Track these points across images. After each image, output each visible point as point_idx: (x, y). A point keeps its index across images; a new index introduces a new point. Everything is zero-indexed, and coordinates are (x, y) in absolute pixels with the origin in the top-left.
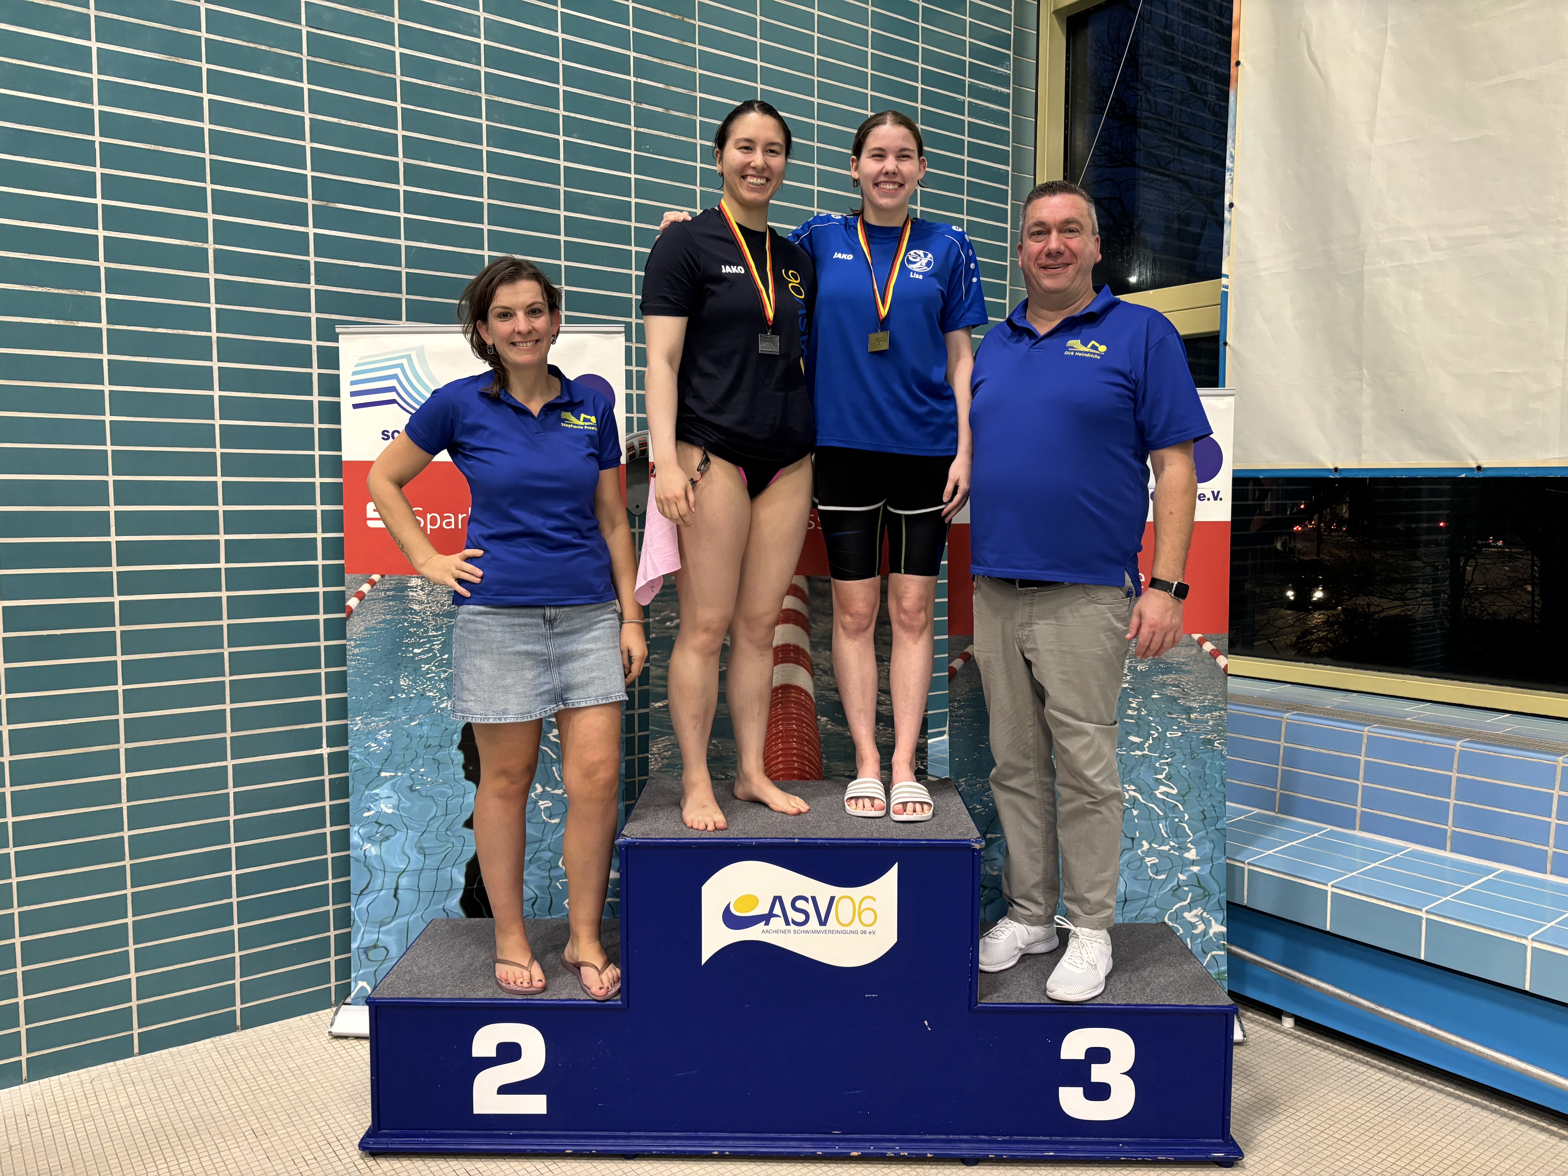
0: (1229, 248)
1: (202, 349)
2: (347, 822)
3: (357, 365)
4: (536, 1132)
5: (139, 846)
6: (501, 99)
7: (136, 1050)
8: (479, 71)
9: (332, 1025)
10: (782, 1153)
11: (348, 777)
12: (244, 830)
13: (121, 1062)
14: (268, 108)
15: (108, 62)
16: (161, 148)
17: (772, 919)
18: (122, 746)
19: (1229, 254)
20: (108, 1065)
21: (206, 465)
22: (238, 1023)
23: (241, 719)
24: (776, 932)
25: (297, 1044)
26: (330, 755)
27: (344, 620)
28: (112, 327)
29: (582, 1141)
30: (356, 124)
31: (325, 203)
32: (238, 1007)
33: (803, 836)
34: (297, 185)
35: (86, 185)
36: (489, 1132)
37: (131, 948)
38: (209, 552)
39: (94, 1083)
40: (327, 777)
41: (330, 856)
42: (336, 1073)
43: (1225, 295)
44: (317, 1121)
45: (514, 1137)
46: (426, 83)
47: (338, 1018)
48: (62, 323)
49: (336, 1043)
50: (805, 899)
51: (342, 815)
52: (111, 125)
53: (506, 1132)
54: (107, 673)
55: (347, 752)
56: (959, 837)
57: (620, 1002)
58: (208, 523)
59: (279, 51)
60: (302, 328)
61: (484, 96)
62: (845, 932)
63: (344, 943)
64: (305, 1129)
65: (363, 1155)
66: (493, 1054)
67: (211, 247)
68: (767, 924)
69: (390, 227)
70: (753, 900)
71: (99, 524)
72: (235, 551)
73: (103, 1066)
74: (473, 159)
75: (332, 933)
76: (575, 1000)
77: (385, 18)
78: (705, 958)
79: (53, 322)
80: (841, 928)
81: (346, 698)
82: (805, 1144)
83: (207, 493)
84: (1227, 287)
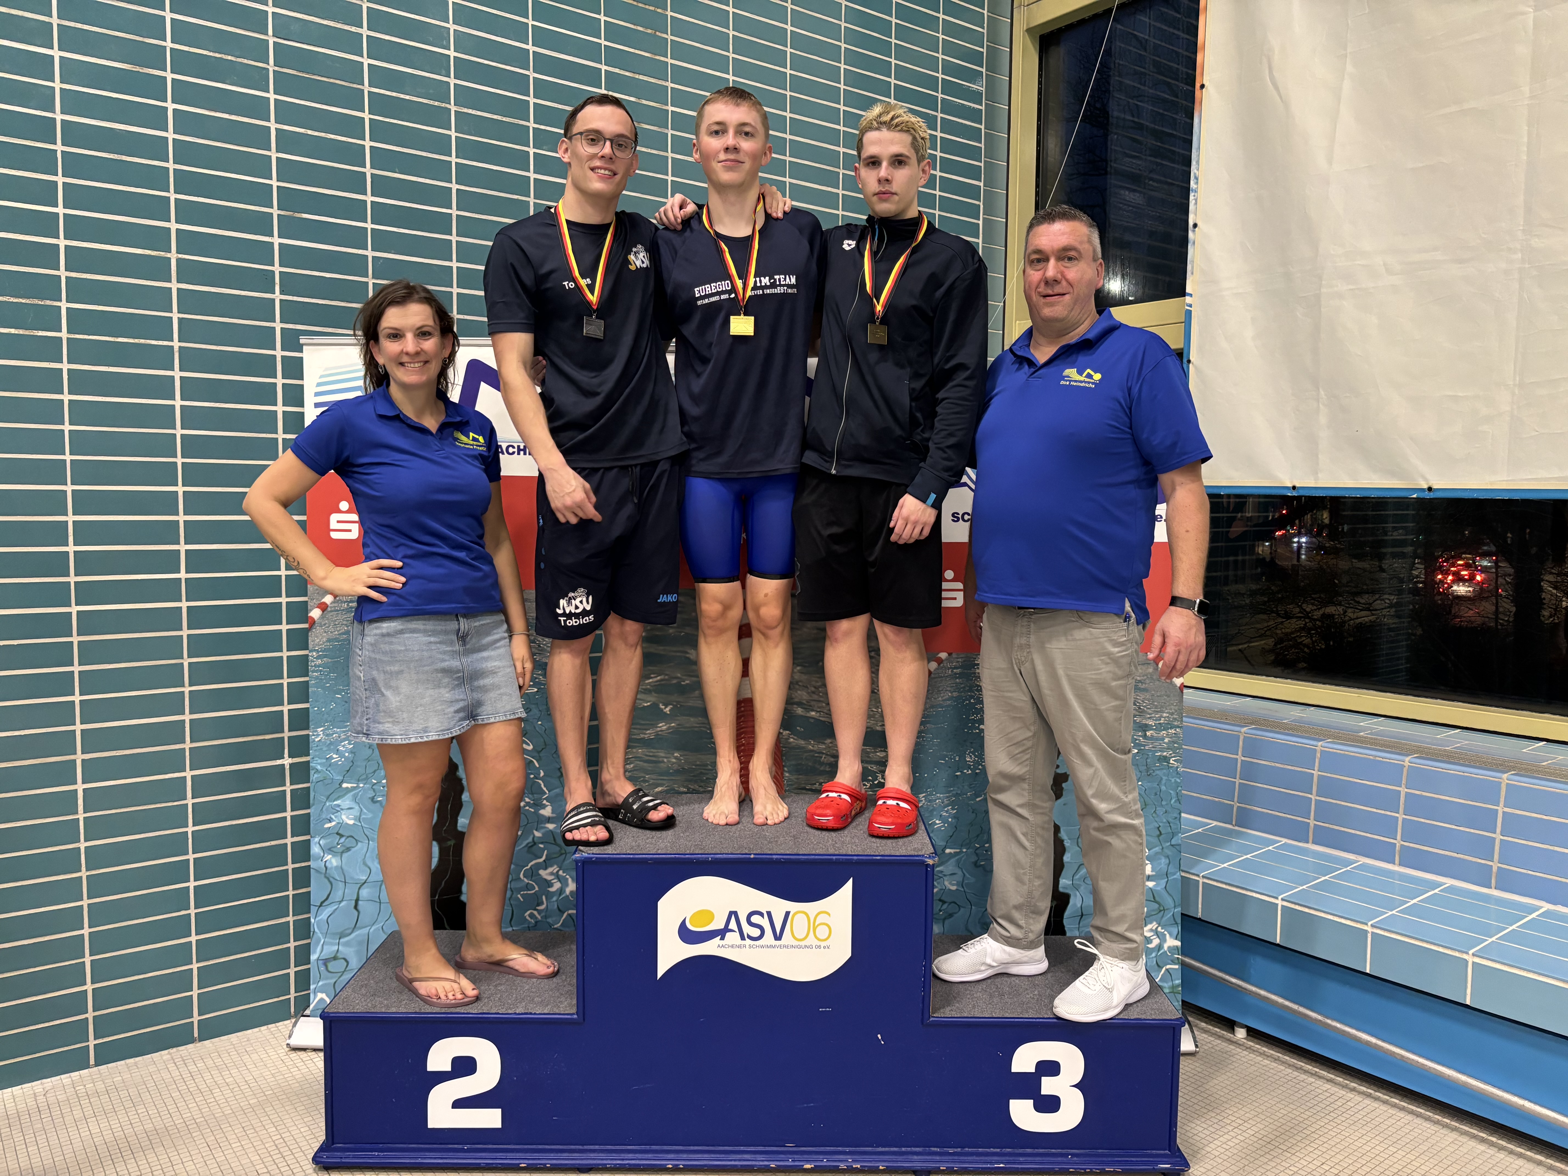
0: (1193, 267)
1: (164, 359)
2: (308, 833)
3: (321, 377)
4: (490, 1146)
5: (95, 857)
6: (470, 111)
7: (92, 1062)
8: (448, 84)
9: (290, 1037)
10: (736, 1166)
11: (309, 788)
12: (202, 841)
13: (77, 1073)
14: (234, 117)
15: (70, 71)
16: (124, 158)
17: (728, 934)
18: (79, 757)
19: (1192, 273)
20: (63, 1076)
21: (167, 474)
22: (196, 1035)
23: (199, 730)
24: (732, 946)
25: (255, 1056)
26: (291, 765)
27: (307, 631)
28: (72, 336)
29: (536, 1155)
30: (323, 135)
31: (292, 213)
32: (196, 1018)
33: (759, 851)
34: (262, 195)
35: (47, 193)
36: (443, 1146)
37: (88, 960)
38: (170, 562)
39: (48, 1096)
40: (288, 788)
41: (290, 866)
42: (293, 1086)
43: (1189, 314)
44: (272, 1134)
45: (468, 1151)
46: (394, 94)
47: (296, 1030)
48: (21, 332)
49: (294, 1055)
50: (761, 914)
51: (303, 825)
52: (72, 134)
53: (460, 1146)
54: (64, 684)
55: (308, 762)
56: (913, 853)
57: (575, 1016)
58: (168, 532)
59: (246, 61)
60: (266, 338)
61: (453, 108)
62: (800, 947)
63: (303, 954)
64: (260, 1143)
65: (317, 1169)
66: (449, 1069)
67: (173, 256)
68: (722, 939)
69: (357, 238)
70: (709, 916)
71: (58, 534)
72: (196, 561)
73: (58, 1078)
74: (441, 170)
75: (292, 945)
76: (531, 1014)
77: (353, 29)
78: (660, 972)
79: (13, 331)
80: (796, 943)
81: (308, 708)
82: (759, 1157)
83: (168, 503)
84: (1190, 306)
